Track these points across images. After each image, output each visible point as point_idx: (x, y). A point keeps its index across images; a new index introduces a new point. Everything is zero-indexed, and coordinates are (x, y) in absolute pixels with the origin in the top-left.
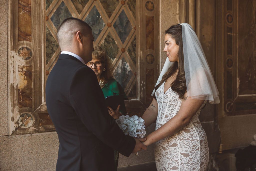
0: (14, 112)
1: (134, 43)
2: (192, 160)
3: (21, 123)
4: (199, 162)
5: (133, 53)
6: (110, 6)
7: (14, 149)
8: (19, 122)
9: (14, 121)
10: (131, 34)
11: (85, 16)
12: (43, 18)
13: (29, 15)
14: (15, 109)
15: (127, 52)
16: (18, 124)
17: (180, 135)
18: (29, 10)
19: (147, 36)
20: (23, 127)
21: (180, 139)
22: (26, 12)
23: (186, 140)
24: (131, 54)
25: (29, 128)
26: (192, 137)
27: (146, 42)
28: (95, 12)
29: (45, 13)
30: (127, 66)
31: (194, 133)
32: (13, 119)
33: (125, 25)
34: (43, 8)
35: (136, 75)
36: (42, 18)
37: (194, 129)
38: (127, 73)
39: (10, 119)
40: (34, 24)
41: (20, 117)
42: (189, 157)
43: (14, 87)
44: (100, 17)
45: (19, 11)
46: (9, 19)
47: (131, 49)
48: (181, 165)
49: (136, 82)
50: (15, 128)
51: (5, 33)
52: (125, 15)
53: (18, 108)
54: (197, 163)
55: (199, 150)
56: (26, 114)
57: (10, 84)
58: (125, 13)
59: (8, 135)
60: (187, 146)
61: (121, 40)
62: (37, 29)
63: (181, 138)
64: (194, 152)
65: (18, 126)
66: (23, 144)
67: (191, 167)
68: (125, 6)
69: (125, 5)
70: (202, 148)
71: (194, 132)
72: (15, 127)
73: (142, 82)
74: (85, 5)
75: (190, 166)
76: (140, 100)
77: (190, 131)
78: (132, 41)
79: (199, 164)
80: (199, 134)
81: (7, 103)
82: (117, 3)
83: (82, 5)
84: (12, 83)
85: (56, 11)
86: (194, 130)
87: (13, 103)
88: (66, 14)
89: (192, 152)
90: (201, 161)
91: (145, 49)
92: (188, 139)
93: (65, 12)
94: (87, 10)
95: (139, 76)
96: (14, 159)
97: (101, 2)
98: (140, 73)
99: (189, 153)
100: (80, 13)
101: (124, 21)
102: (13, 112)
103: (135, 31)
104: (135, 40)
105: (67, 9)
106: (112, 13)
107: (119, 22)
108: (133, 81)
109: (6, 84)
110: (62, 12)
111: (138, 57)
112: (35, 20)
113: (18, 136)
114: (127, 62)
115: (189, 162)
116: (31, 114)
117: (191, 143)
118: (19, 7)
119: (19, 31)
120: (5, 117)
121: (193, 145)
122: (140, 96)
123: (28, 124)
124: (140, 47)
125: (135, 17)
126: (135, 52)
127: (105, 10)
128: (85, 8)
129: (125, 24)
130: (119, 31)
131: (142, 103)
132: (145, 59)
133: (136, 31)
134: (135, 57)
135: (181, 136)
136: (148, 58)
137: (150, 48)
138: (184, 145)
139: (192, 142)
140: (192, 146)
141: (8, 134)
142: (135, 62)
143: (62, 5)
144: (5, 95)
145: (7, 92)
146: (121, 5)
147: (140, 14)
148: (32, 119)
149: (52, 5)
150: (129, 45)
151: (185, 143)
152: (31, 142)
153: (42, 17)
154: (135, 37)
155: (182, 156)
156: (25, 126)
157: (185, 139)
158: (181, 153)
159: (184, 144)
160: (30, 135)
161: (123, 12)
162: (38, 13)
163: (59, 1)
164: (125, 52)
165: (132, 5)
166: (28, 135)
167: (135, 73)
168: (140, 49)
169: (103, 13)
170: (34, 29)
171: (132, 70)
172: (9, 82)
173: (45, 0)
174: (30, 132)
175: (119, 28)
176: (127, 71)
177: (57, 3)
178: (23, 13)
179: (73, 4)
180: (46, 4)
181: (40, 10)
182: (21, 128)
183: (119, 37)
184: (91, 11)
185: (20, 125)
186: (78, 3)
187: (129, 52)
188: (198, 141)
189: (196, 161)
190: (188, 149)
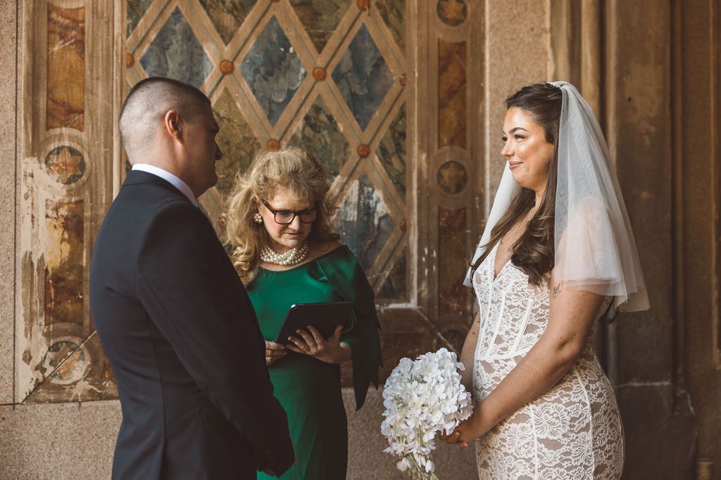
0: (31, 336)
1: (399, 129)
2: (571, 457)
3: (50, 369)
4: (589, 462)
5: (395, 160)
6: (321, 15)
8: (46, 365)
9: (31, 362)
10: (388, 100)
11: (245, 48)
12: (119, 61)
13: (77, 52)
14: (35, 327)
15: (376, 158)
16: (44, 370)
18: (79, 37)
19: (442, 105)
20: (55, 381)
21: (535, 402)
22: (71, 44)
23: (553, 402)
24: (390, 163)
25: (75, 383)
26: (569, 396)
27: (440, 124)
28: (274, 36)
29: (124, 47)
30: (375, 199)
31: (575, 384)
32: (28, 358)
33: (368, 73)
34: (117, 30)
35: (405, 228)
36: (117, 59)
38: (376, 222)
39: (20, 356)
40: (92, 79)
41: (49, 350)
42: (562, 449)
43: (32, 264)
44: (291, 50)
45: (50, 43)
46: (23, 68)
47: (391, 148)
48: (539, 471)
49: (407, 252)
50: (34, 382)
51: (9, 107)
52: (371, 40)
53: (43, 323)
54: (586, 467)
55: (591, 431)
56: (64, 344)
57: (21, 255)
58: (369, 35)
59: (14, 404)
60: (554, 420)
61: (358, 120)
62: (100, 94)
64: (576, 436)
65: (44, 377)
66: (55, 432)
67: (568, 477)
68: (369, 15)
69: (371, 9)
70: (599, 426)
71: (574, 381)
72: (34, 379)
73: (426, 251)
74: (246, 16)
75: (565, 474)
76: (420, 307)
78: (393, 122)
79: (591, 470)
80: (587, 388)
81: (12, 309)
82: (343, 5)
83: (236, 17)
84: (26, 252)
85: (157, 37)
87: (28, 310)
88: (185, 46)
89: (568, 437)
90: (595, 462)
91: (436, 145)
92: (558, 401)
93: (182, 40)
94: (249, 30)
95: (416, 232)
97: (294, 5)
98: (419, 221)
99: (561, 437)
100: (230, 40)
101: (368, 59)
102: (29, 335)
103: (402, 90)
104: (403, 119)
105: (190, 29)
106: (329, 38)
107: (351, 64)
108: (395, 248)
109: (11, 254)
110: (174, 41)
111: (411, 172)
112: (95, 68)
113: (42, 406)
114: (375, 187)
115: (563, 464)
116: (80, 345)
117: (565, 410)
118: (50, 32)
119: (49, 101)
120: (5, 350)
121: (572, 416)
122: (419, 295)
123: (71, 372)
124: (418, 141)
125: (403, 47)
126: (403, 157)
127: (305, 28)
128: (243, 25)
129: (368, 70)
130: (351, 91)
131: (426, 319)
132: (436, 179)
133: (406, 90)
134: (401, 170)
136: (446, 173)
137: (451, 142)
138: (546, 417)
139: (569, 409)
140: (568, 418)
141: (14, 399)
142: (401, 186)
143: (173, 20)
144: (9, 285)
145: (12, 278)
146: (357, 10)
147: (420, 36)
148: (82, 357)
149: (146, 20)
150: (381, 135)
151: (548, 412)
153: (115, 58)
154: (402, 108)
155: (542, 446)
156: (61, 378)
157: (549, 400)
158: (538, 438)
159: (547, 414)
160: (76, 405)
161: (363, 31)
162: (104, 46)
163: (165, 8)
164: (370, 156)
165: (391, 9)
166: (70, 405)
167: (401, 223)
168: (420, 147)
169: (299, 37)
170: (92, 94)
171: (392, 213)
172: (17, 248)
173: (125, 8)
174: (77, 396)
175: (349, 84)
176: (376, 214)
177: (161, 13)
178: (62, 46)
179: (209, 14)
180: (128, 18)
181: (111, 38)
182: (49, 382)
183: (351, 110)
184: (263, 32)
185: (46, 374)
186: (223, 11)
187: (381, 156)
188: (587, 405)
189: (581, 461)
190: (559, 428)
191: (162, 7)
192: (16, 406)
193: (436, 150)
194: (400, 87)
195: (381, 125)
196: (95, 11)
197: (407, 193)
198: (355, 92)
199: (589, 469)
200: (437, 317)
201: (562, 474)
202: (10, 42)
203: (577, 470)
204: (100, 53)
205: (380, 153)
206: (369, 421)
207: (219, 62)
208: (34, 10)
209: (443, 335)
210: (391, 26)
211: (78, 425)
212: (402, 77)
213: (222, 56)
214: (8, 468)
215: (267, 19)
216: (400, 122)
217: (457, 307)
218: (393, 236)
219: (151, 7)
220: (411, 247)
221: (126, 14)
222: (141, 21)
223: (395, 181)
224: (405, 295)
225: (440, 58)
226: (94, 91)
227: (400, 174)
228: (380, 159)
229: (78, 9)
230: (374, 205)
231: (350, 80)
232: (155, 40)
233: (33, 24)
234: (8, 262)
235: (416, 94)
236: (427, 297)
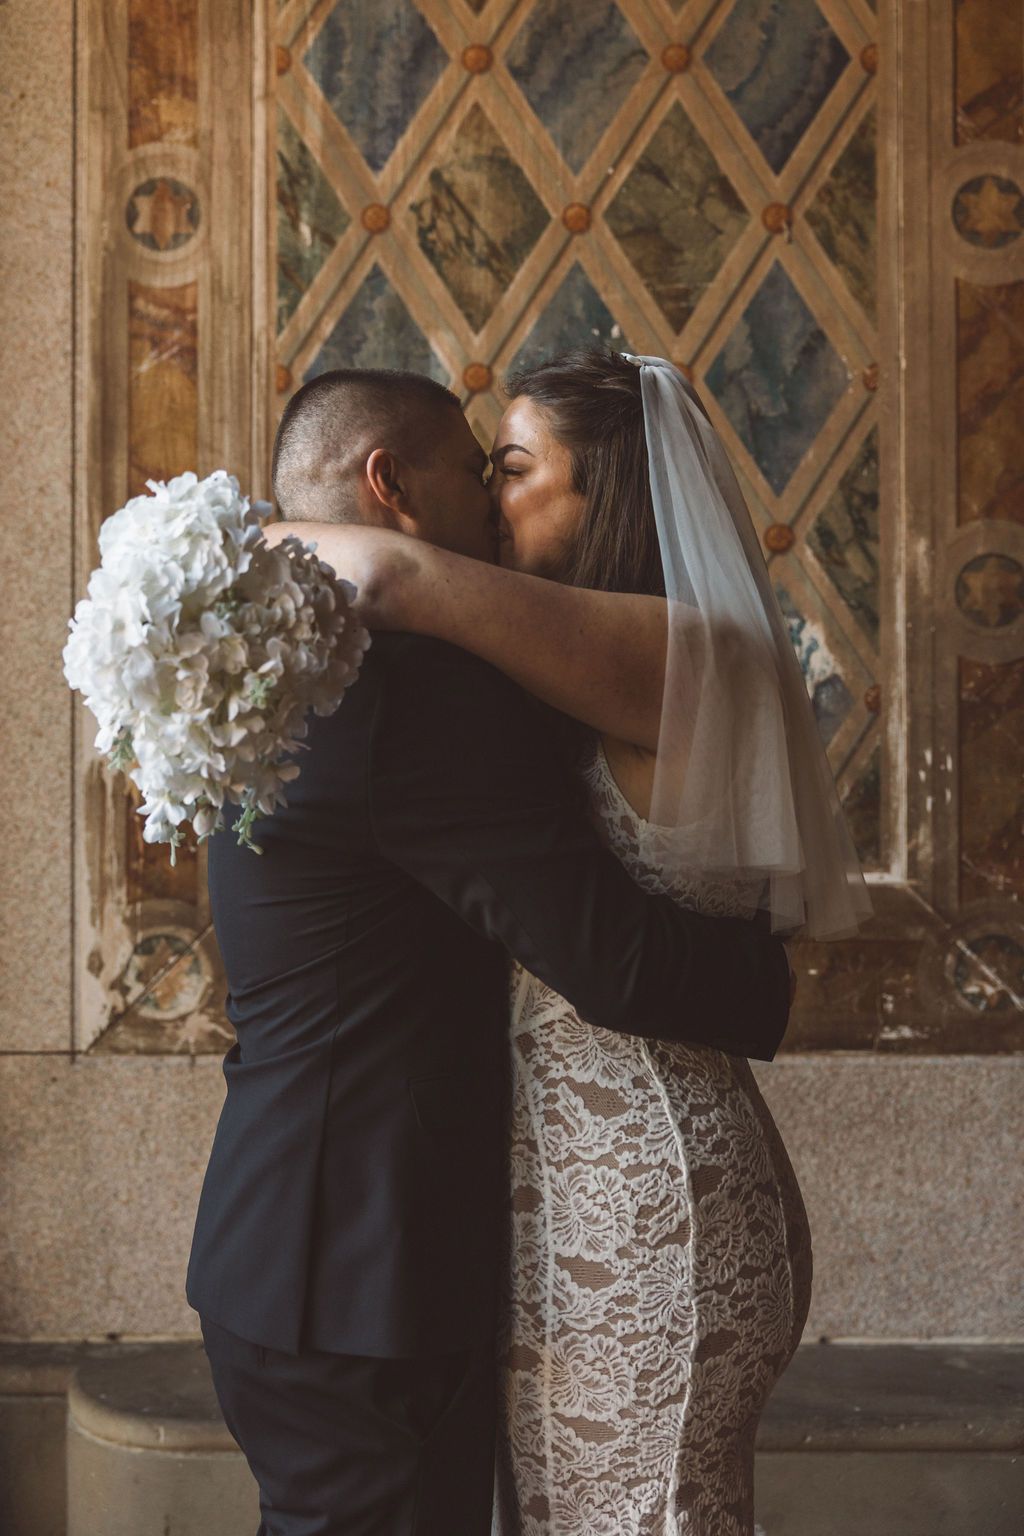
0: (102, 922)
1: (863, 487)
2: (633, 1310)
3: (137, 989)
4: (683, 1325)
5: (853, 557)
6: (680, 251)
7: (100, 1131)
8: (130, 980)
9: (103, 974)
10: (835, 424)
11: (516, 335)
12: (263, 381)
13: (184, 372)
14: (110, 906)
15: (809, 552)
16: (125, 990)
17: (560, 1127)
18: (188, 342)
19: (966, 428)
20: (147, 1012)
21: (555, 1160)
22: (173, 356)
23: (597, 1163)
24: (843, 564)
25: (183, 1018)
26: (637, 1147)
27: (962, 471)
28: (578, 306)
29: (272, 354)
30: (806, 643)
31: (653, 1116)
32: (96, 965)
33: (789, 369)
34: (259, 322)
35: (877, 707)
36: (259, 379)
37: (658, 1086)
38: (811, 693)
39: (82, 961)
40: (211, 421)
41: (136, 951)
42: (614, 1287)
43: (103, 785)
44: (615, 332)
45: (133, 358)
46: (84, 408)
47: (842, 527)
48: (555, 1340)
49: (881, 760)
50: (107, 1013)
51: (60, 486)
52: (795, 296)
53: (124, 899)
54: (673, 1338)
55: (690, 1244)
56: (163, 942)
57: (82, 768)
58: (791, 286)
59: (73, 1053)
60: (596, 1211)
61: (766, 473)
62: (227, 450)
63: (562, 1149)
64: (649, 1254)
65: (125, 1003)
66: (147, 1111)
67: (626, 1360)
68: (790, 241)
69: (795, 228)
70: (715, 1231)
71: (651, 1108)
72: (109, 1007)
73: (929, 756)
74: (517, 269)
75: (618, 1353)
76: (914, 882)
77: (627, 1100)
78: (847, 473)
79: (686, 1345)
80: (684, 1126)
81: (67, 871)
82: (730, 226)
83: (496, 273)
84: (92, 763)
85: (337, 328)
86: (655, 1099)
87: (97, 875)
88: (392, 343)
89: (632, 1256)
90: (700, 1323)
91: (952, 518)
92: (607, 1160)
93: (386, 329)
94: (524, 298)
95: (904, 714)
96: (100, 1190)
97: (619, 236)
98: (911, 691)
99: (613, 1257)
100: (484, 322)
101: (788, 338)
102: (98, 922)
103: (868, 403)
104: (873, 465)
105: (403, 307)
106: (699, 298)
107: (750, 351)
108: (854, 752)
109: (65, 766)
110: (370, 334)
111: (891, 582)
112: (217, 400)
113: (123, 1058)
114: (806, 617)
115: (613, 1327)
116: (193, 942)
117: (625, 1187)
118: (133, 336)
119: (134, 472)
120: (56, 950)
121: (641, 1202)
122: (912, 855)
123: (175, 997)
124: (908, 511)
125: (870, 306)
126: (871, 546)
127: (645, 281)
128: (512, 287)
129: (789, 361)
130: (749, 410)
131: (929, 909)
132: (951, 595)
133: (878, 399)
134: (867, 579)
135: (565, 1136)
136: (976, 582)
137: (989, 511)
138: (577, 1202)
139: (633, 1183)
140: (630, 1207)
141: (73, 1043)
142: (868, 613)
143: (368, 292)
144: (62, 825)
145: (67, 812)
146: (763, 234)
147: (910, 278)
148: (196, 968)
149: (314, 297)
150: (820, 502)
151: (583, 1189)
152: (192, 1104)
153: (255, 376)
154: (869, 439)
155: (566, 1275)
156: (157, 1006)
157: (586, 1157)
158: (558, 1255)
159: (581, 1195)
160: (185, 1060)
161: (776, 278)
162: (235, 355)
163: (352, 268)
164: (795, 548)
165: (842, 223)
166: (174, 1060)
167: (867, 695)
168: (914, 527)
169: (632, 303)
170: (212, 450)
171: (846, 675)
172: (78, 754)
173: (274, 276)
174: (187, 1043)
175: (745, 394)
176: (808, 677)
177: (344, 280)
178: (155, 362)
179: (440, 272)
180: (280, 294)
181: (246, 338)
182: (135, 1014)
183: (750, 452)
184: (554, 300)
185: (131, 998)
186: (469, 261)
187: (820, 549)
188: (680, 1173)
189: (661, 1320)
190: (608, 1232)
191: (345, 267)
192: (79, 1057)
193: (951, 531)
194: (863, 395)
195: (820, 480)
196: (216, 288)
197: (883, 629)
198: (758, 411)
199: (680, 1343)
200: (955, 905)
201: (609, 1351)
202: (62, 361)
203: (647, 1343)
204: (226, 368)
205: (817, 542)
206: (795, 1127)
207: (461, 370)
208: (104, 296)
209: (971, 946)
210: (843, 262)
211: (189, 1100)
212: (868, 372)
213: (467, 356)
214: (62, 1174)
215: (561, 272)
216: (865, 473)
217: (1005, 884)
218: (848, 724)
219: (325, 269)
220: (892, 748)
221: (275, 288)
222: (306, 299)
223: (853, 602)
224: (877, 856)
225: (959, 322)
226: (216, 445)
227: (866, 586)
228: (817, 556)
229: (185, 287)
230: (804, 656)
231: (747, 386)
232: (333, 335)
233: (103, 325)
234: (60, 782)
235: (903, 407)
236: (932, 860)
